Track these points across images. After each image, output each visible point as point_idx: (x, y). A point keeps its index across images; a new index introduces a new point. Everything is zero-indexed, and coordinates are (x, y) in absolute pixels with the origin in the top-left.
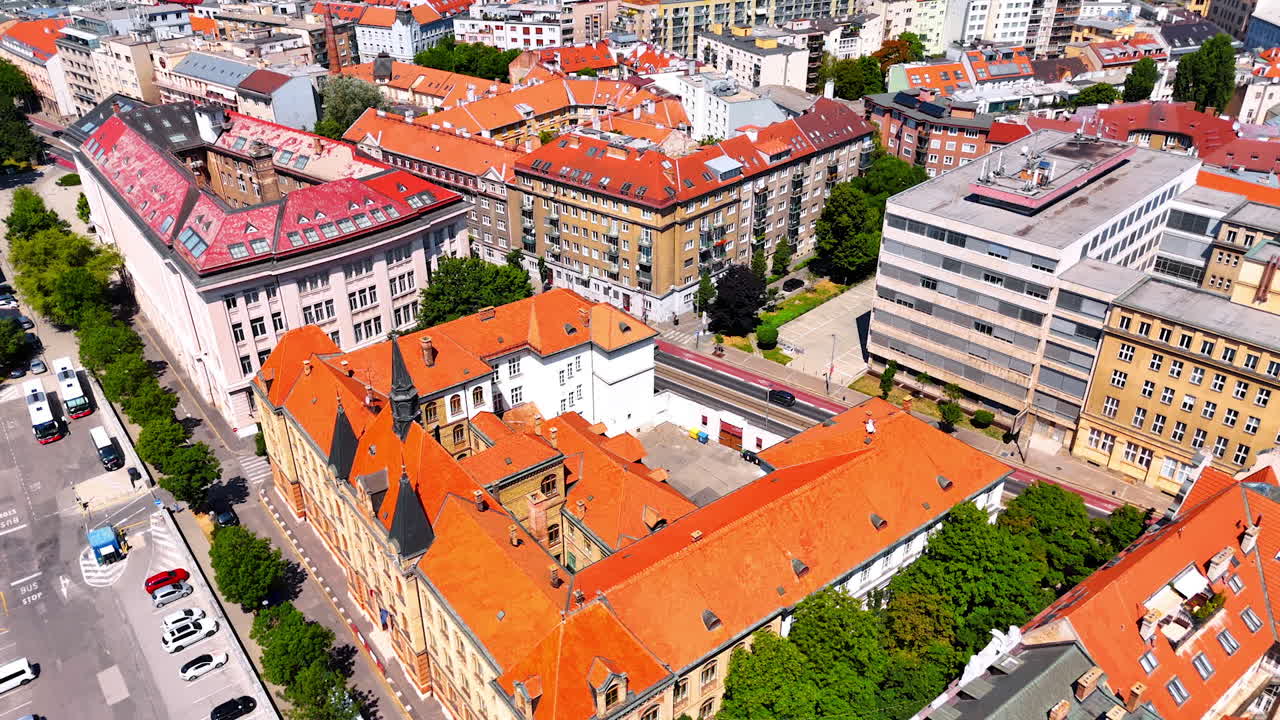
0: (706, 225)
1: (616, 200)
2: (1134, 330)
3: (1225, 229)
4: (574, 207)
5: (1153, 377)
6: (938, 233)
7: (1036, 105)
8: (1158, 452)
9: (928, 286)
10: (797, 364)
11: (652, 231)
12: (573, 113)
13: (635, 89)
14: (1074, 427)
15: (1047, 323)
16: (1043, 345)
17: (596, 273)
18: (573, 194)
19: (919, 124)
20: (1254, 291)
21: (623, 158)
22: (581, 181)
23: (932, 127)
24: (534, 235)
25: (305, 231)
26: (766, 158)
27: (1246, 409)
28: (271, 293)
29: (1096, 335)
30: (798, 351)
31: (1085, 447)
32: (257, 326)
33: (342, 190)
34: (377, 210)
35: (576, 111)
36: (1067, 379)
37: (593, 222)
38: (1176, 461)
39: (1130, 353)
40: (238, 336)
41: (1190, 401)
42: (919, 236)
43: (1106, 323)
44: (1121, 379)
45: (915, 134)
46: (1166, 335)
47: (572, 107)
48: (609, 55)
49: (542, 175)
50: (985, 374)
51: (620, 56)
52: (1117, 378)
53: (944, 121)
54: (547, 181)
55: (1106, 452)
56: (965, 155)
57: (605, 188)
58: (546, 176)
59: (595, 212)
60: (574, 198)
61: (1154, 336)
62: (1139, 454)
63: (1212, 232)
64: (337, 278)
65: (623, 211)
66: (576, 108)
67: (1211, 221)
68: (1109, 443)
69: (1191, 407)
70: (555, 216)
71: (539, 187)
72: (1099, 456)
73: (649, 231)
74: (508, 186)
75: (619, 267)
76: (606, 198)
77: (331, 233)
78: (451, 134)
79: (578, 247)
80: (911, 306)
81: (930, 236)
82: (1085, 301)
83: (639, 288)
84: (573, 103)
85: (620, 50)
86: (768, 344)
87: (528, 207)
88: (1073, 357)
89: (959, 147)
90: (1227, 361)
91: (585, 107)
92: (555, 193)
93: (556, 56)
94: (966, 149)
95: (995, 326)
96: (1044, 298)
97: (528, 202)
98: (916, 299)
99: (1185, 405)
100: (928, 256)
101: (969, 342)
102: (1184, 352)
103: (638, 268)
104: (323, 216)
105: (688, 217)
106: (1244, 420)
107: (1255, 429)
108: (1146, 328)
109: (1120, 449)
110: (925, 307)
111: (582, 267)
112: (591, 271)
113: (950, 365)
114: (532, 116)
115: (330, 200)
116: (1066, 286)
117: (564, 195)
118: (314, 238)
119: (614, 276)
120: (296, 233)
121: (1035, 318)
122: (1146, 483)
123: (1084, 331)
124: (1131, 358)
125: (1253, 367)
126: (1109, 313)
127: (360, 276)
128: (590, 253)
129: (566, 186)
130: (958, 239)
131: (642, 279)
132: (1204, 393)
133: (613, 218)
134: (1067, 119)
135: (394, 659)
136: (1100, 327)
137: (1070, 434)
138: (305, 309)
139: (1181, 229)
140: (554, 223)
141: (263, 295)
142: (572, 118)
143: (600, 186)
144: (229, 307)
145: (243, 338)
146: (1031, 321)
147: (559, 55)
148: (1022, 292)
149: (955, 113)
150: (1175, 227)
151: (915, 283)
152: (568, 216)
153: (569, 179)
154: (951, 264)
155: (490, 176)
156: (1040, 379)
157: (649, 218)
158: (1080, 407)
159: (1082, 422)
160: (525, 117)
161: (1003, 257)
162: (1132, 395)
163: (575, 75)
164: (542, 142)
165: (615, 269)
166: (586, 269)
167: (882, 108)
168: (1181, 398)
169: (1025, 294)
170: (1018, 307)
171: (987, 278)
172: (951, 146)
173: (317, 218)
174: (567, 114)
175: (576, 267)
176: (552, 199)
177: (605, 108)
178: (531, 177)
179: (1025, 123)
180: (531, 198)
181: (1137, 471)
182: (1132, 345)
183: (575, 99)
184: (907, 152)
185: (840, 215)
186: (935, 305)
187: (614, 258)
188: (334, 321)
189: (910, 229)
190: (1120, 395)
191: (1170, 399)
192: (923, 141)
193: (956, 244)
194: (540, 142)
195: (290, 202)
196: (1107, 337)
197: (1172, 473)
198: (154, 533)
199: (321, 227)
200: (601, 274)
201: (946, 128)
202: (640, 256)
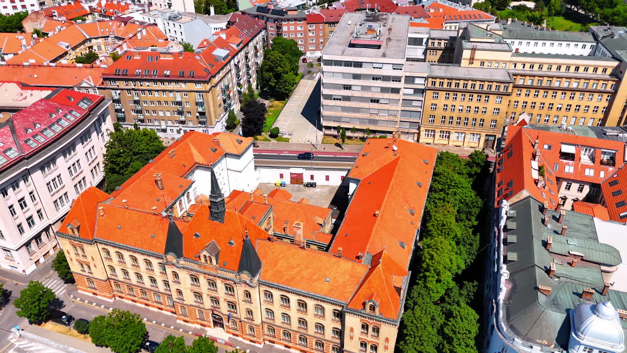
0: (222, 84)
1: (177, 82)
2: (437, 85)
3: (430, 41)
4: (149, 91)
5: (446, 102)
6: (348, 64)
7: (311, 5)
8: (452, 131)
9: (347, 89)
10: (293, 140)
11: (203, 93)
12: (89, 43)
13: (123, 24)
14: (418, 132)
15: (402, 91)
16: (401, 101)
17: (170, 123)
18: (147, 84)
19: (275, 20)
20: (468, 61)
21: (171, 59)
22: (151, 76)
23: (282, 21)
24: (124, 112)
25: (34, 137)
26: (235, 46)
27: (481, 105)
28: (26, 180)
29: (422, 91)
30: (290, 135)
31: (424, 139)
32: (22, 202)
33: (40, 107)
34: (67, 114)
35: (90, 41)
36: (412, 112)
37: (164, 96)
38: (459, 133)
39: (437, 95)
40: (13, 213)
41: (461, 108)
42: (339, 67)
43: (426, 86)
44: (434, 106)
45: (274, 25)
46: (450, 84)
47: (87, 39)
48: (83, 8)
49: (123, 77)
50: (378, 120)
51: (90, 7)
52: (433, 106)
53: (286, 17)
54: (127, 80)
55: (432, 137)
56: (299, 31)
57: (168, 76)
58: (126, 77)
59: (164, 91)
60: (148, 86)
61: (445, 86)
62: (445, 134)
63: (425, 44)
64: (60, 160)
65: (183, 86)
66: (90, 40)
67: (424, 39)
68: (433, 133)
69: (462, 110)
70: (136, 98)
71: (122, 85)
72: (430, 140)
73: (201, 94)
74: (99, 88)
75: (185, 117)
76: (170, 81)
77: (50, 134)
78: (40, 66)
79: (154, 112)
80: (340, 100)
81: (345, 66)
82: (416, 79)
83: (200, 125)
84: (88, 37)
85: (90, 4)
86: (274, 135)
87: (116, 97)
88: (414, 103)
89: (296, 28)
90: (472, 89)
91: (96, 38)
92: (135, 86)
93: (54, 12)
94: (299, 29)
95: (380, 99)
96: (400, 81)
97: (115, 95)
98: (342, 96)
99: (460, 110)
100: (344, 75)
101: (369, 109)
102: (457, 89)
103: (198, 114)
104: (39, 126)
105: (216, 82)
106: (481, 109)
107: (485, 112)
108: (442, 84)
109: (438, 135)
110: (347, 98)
111: (160, 123)
112: (166, 123)
113: (362, 120)
114: (69, 48)
115: (38, 115)
116: (408, 74)
117: (141, 85)
118: (42, 140)
119: (183, 122)
120: (29, 140)
121: (396, 91)
122: (449, 145)
123: (417, 91)
124: (437, 97)
125: (482, 88)
126: (426, 81)
127: (71, 156)
128: (165, 114)
129: (141, 80)
130: (359, 65)
131: (201, 120)
132: (466, 103)
133: (177, 91)
134: (335, 8)
135: (230, 338)
136: (424, 88)
137: (416, 135)
138: (47, 184)
139: (414, 45)
140: (136, 102)
141: (22, 183)
142: (89, 45)
143: (166, 76)
144: (4, 196)
145: (15, 214)
146: (395, 93)
147: (56, 11)
148: (390, 81)
149: (289, 13)
150: (411, 45)
151: (341, 89)
152: (147, 96)
153: (142, 75)
154: (356, 77)
155: (84, 85)
156: (401, 116)
157: (199, 87)
158: (419, 123)
159: (421, 128)
160: (67, 50)
161: (380, 68)
162: (439, 112)
163: (80, 21)
164: (113, 59)
165: (182, 118)
166: (163, 123)
167: (253, 16)
168: (458, 107)
169: (391, 82)
170: (389, 88)
171: (373, 79)
172: (292, 28)
173: (36, 128)
174: (86, 44)
175: (156, 123)
176: (133, 89)
177: (108, 37)
178: (115, 80)
179: (319, 13)
180: (118, 92)
181: (445, 141)
182: (437, 92)
183: (88, 35)
184: (271, 34)
185: (276, 67)
186: (352, 96)
187: (180, 113)
188: (63, 187)
189: (335, 65)
190: (435, 113)
191: (454, 109)
192: (279, 28)
193: (358, 67)
194: (112, 59)
195: (15, 122)
196: (427, 91)
197: (458, 137)
198: (21, 347)
199: (42, 132)
200: (173, 123)
201: (288, 20)
202: (198, 108)
